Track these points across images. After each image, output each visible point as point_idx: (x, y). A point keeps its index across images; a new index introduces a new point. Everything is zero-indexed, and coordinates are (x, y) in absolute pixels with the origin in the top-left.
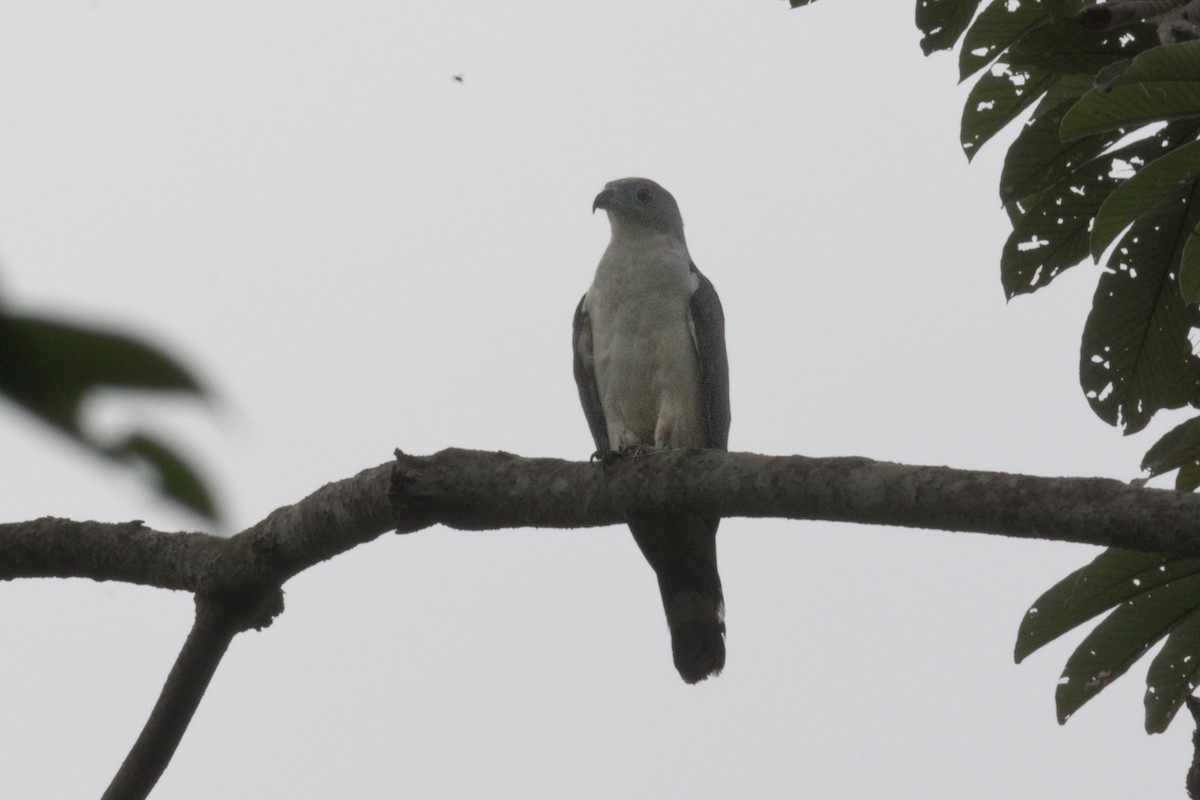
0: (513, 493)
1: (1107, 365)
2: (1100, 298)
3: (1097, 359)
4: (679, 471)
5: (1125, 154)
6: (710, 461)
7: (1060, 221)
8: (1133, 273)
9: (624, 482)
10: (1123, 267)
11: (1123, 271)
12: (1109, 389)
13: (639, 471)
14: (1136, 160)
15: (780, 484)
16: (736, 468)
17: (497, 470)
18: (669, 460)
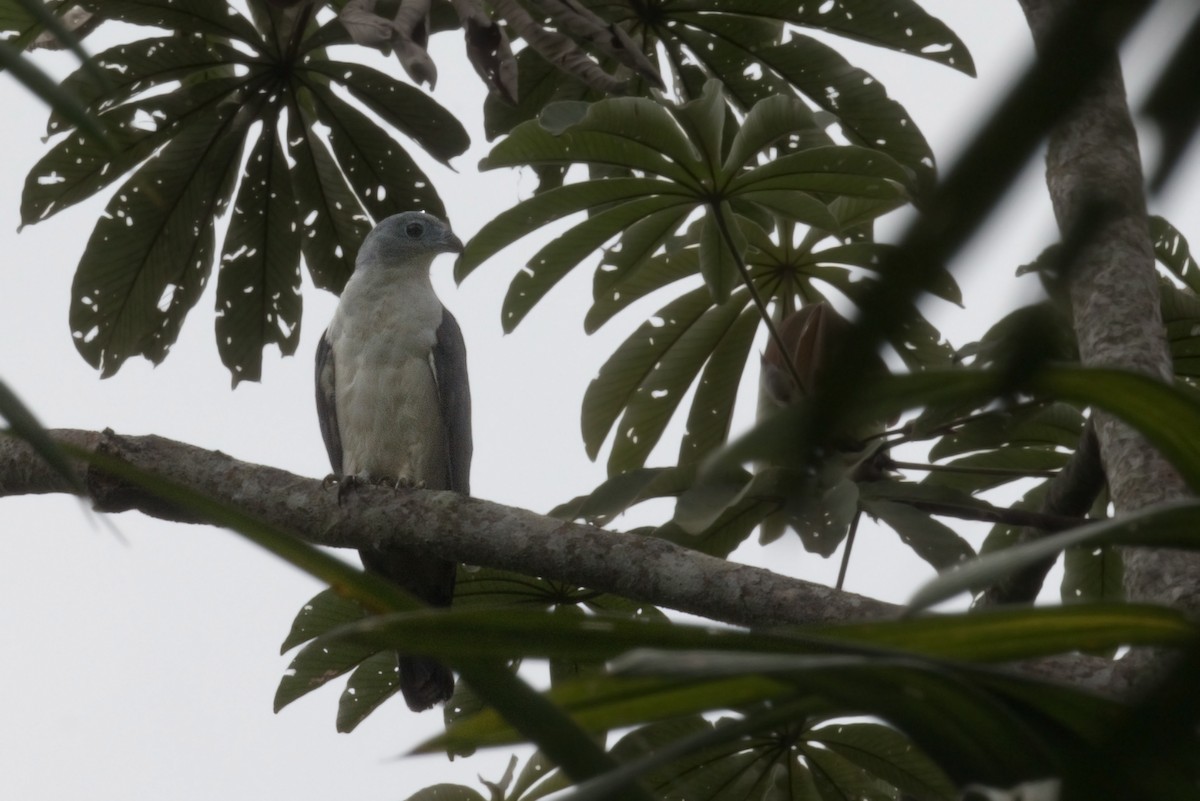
0: (237, 496)
1: (95, 308)
2: (95, 242)
3: (87, 301)
4: (454, 516)
5: (149, 105)
6: (489, 512)
7: (79, 161)
8: (129, 222)
9: (384, 513)
10: (121, 214)
11: (120, 218)
12: (93, 333)
13: (405, 506)
14: (159, 114)
15: (577, 551)
16: (523, 525)
17: (217, 470)
18: (440, 502)
